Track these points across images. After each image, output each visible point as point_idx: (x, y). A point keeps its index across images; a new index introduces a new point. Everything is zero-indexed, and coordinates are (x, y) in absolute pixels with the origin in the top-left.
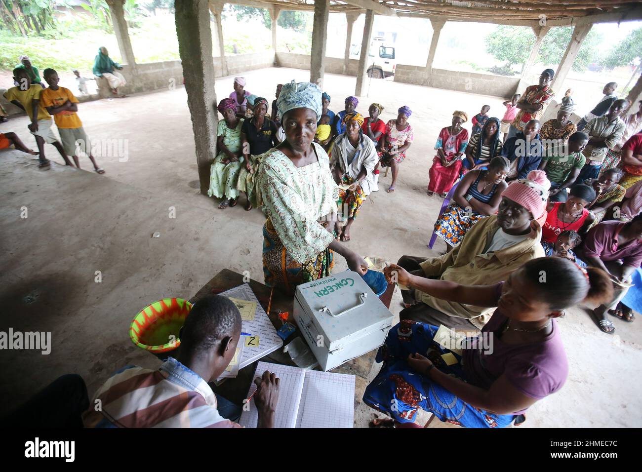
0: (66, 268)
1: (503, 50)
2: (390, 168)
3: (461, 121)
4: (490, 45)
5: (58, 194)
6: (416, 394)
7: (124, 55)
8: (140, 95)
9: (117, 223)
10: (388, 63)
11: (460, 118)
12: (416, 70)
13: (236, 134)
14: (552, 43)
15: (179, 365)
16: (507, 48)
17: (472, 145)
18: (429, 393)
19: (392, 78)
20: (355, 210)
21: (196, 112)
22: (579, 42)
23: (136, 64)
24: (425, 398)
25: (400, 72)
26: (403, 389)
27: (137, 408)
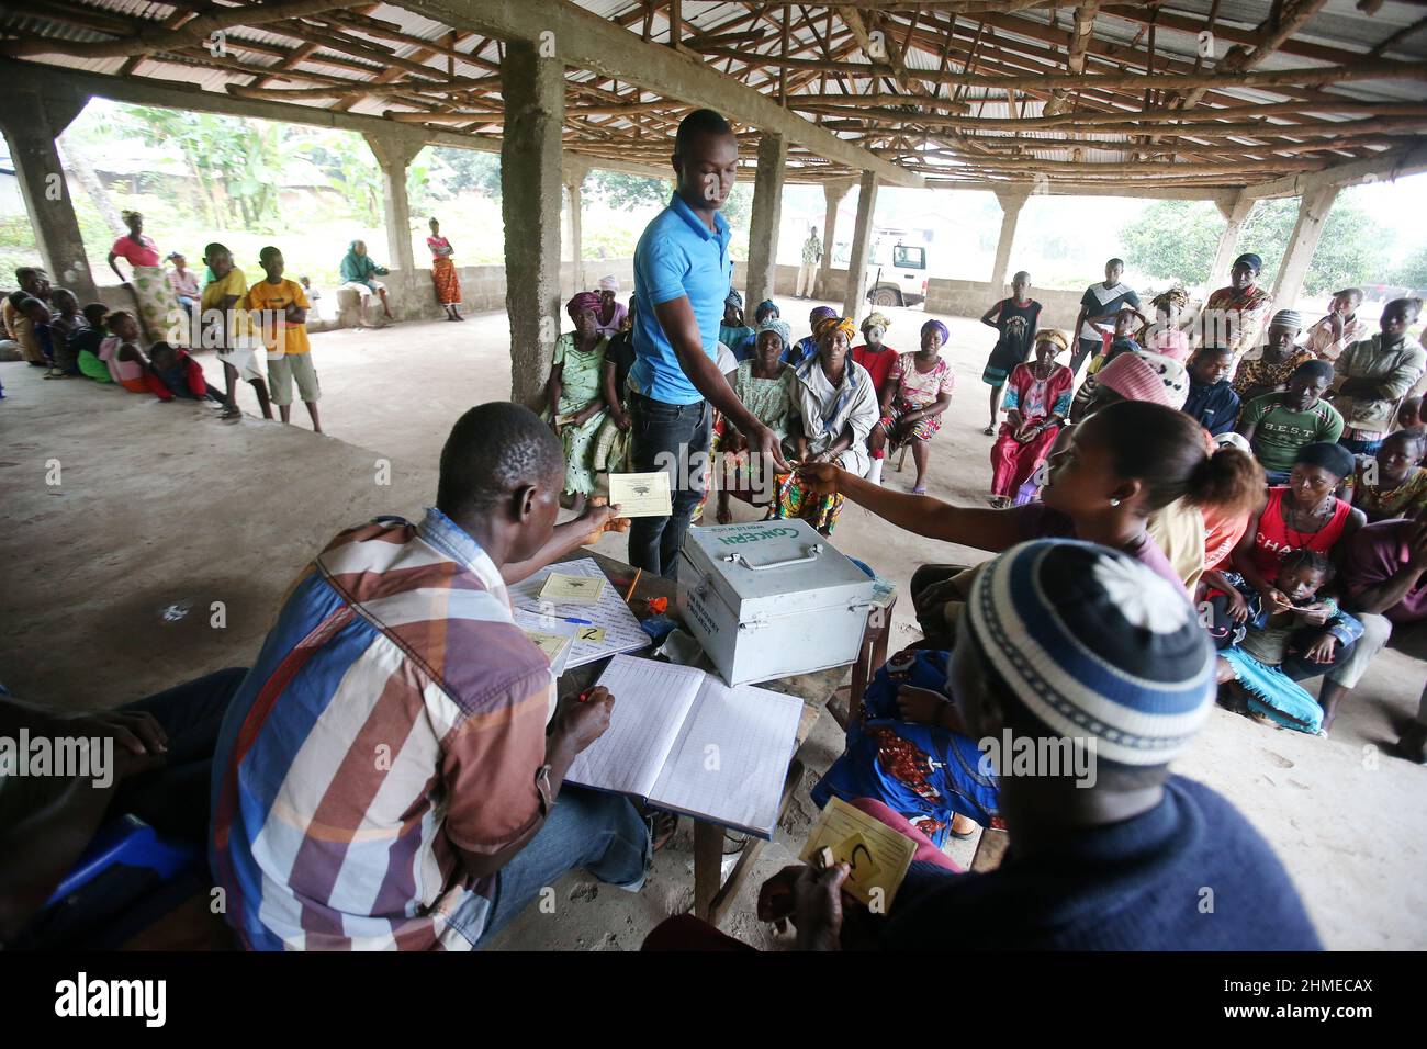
0: (244, 571)
1: (1162, 254)
2: (910, 448)
3: (1054, 347)
4: (1132, 247)
5: (245, 460)
6: (920, 759)
7: (395, 252)
8: (414, 325)
9: (348, 509)
10: (913, 277)
11: (1050, 342)
12: (971, 288)
13: (592, 362)
14: (1271, 240)
15: (442, 518)
16: (1170, 252)
17: (1083, 399)
18: (949, 755)
19: (921, 306)
20: (831, 512)
21: (520, 317)
22: (1317, 221)
23: (414, 270)
24: (939, 765)
25: (937, 293)
26: (892, 750)
27: (370, 567)
